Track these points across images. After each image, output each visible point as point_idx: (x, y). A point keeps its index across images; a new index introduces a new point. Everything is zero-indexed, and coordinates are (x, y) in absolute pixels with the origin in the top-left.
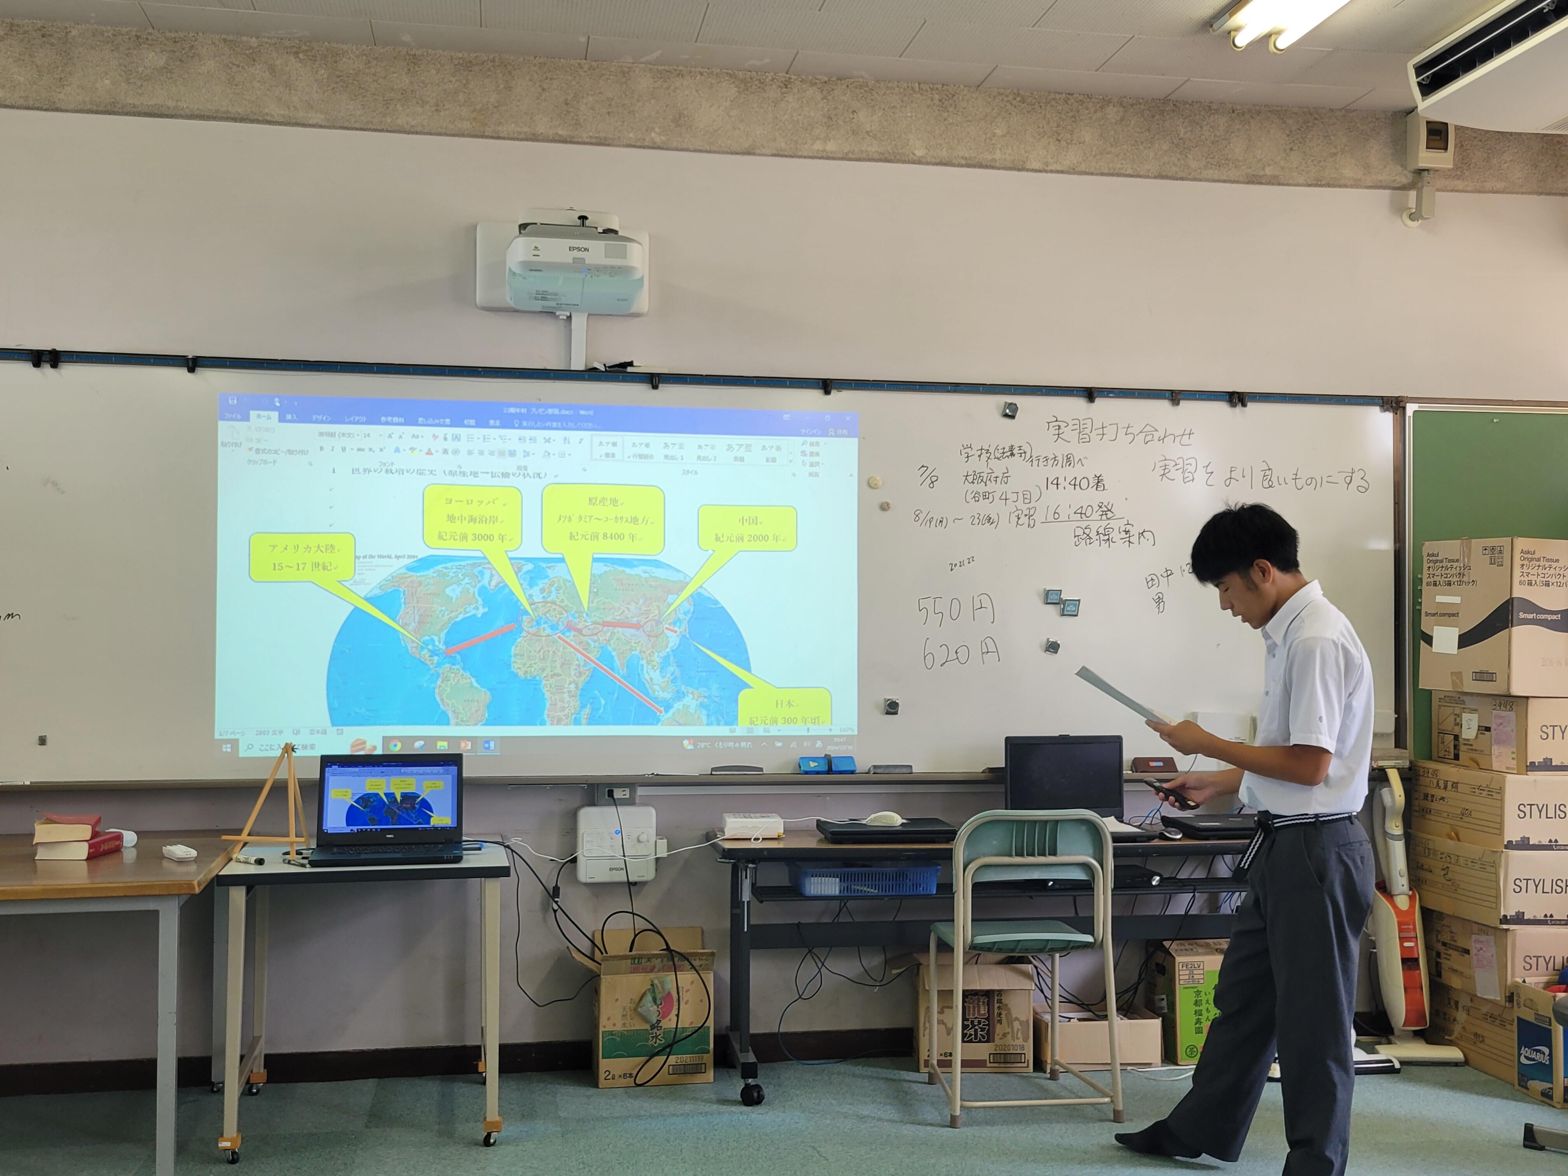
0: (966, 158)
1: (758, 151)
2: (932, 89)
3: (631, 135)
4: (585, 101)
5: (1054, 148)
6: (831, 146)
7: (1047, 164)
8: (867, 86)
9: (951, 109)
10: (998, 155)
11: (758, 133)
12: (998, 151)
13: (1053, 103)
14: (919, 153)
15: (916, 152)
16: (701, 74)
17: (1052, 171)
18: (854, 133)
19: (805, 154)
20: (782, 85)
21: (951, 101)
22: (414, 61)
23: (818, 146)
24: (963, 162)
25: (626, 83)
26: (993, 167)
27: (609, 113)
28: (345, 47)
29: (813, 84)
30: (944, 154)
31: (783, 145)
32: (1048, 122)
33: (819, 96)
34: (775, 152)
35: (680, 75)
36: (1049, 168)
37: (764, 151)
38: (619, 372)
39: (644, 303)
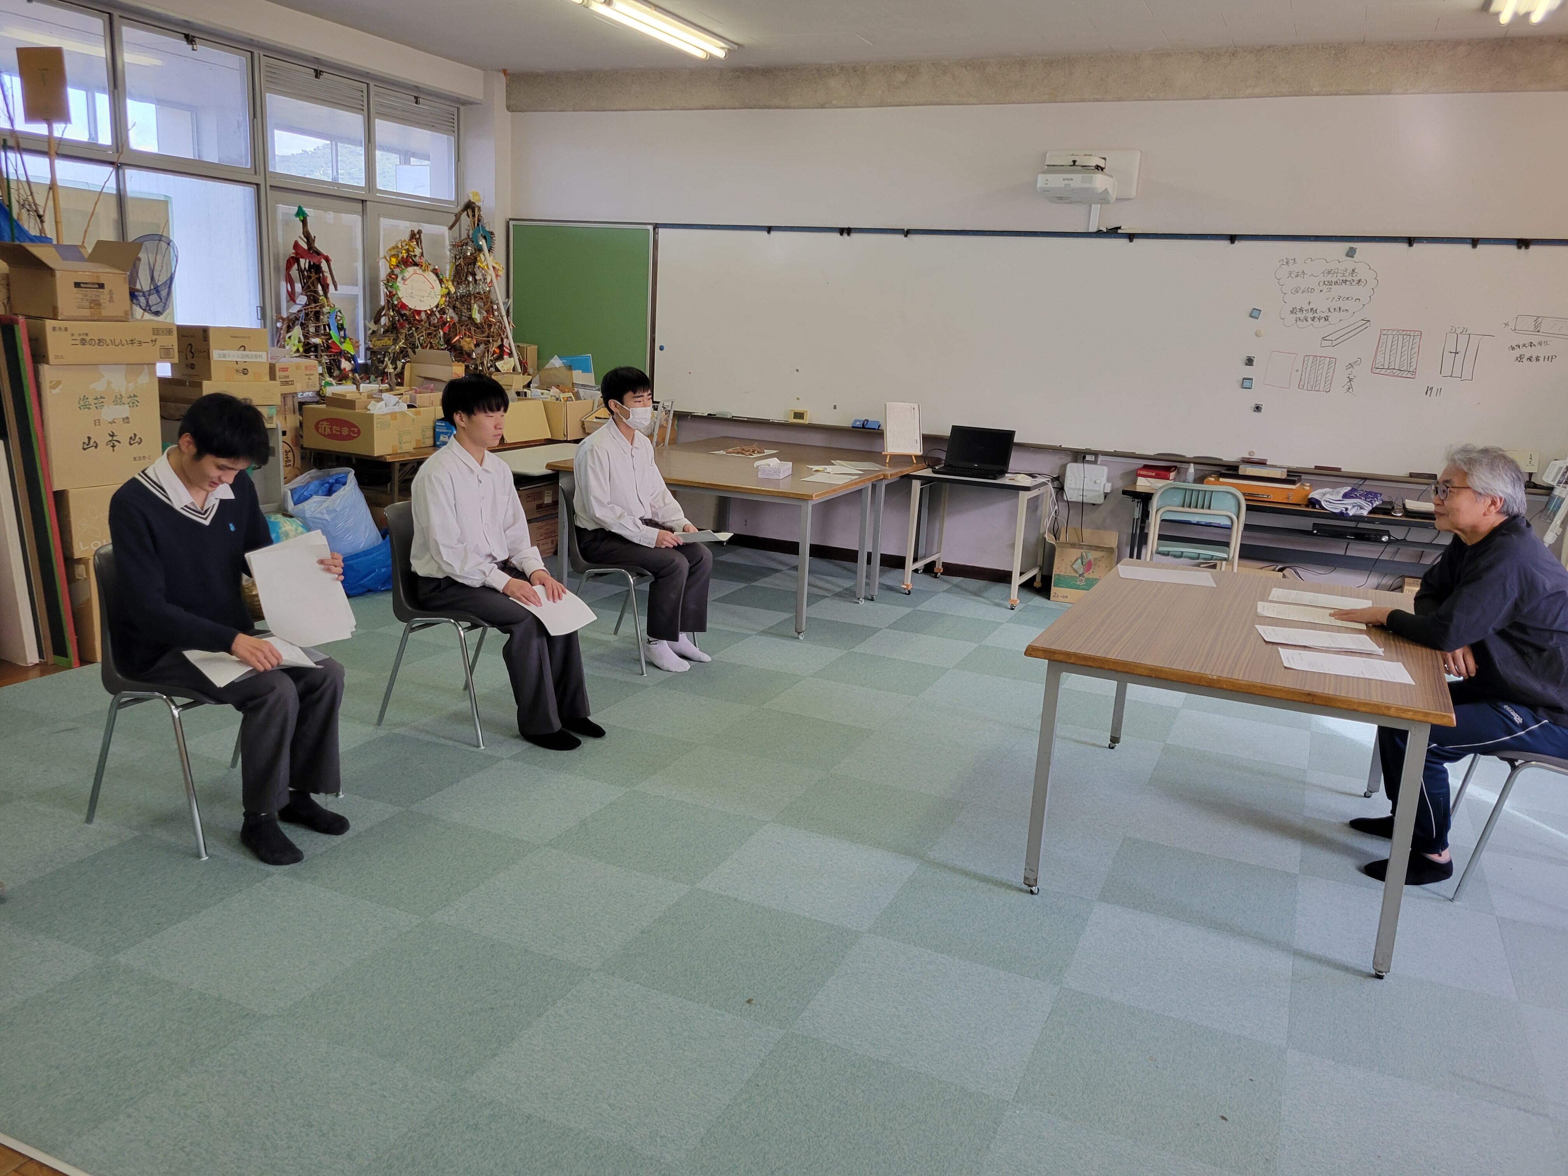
0: (1348, 90)
1: (1211, 97)
2: (1331, 48)
3: (1136, 94)
4: (1112, 77)
5: (1413, 78)
6: (1257, 90)
8: (1286, 51)
9: (1342, 60)
11: (1211, 86)
12: (1371, 84)
13: (1418, 48)
14: (1315, 90)
15: (1313, 89)
16: (1182, 54)
17: (1410, 93)
18: (1274, 81)
19: (1241, 96)
20: (1231, 56)
21: (1343, 55)
22: (1023, 64)
23: (1248, 91)
24: (1346, 92)
25: (1137, 64)
26: (1366, 94)
27: (1124, 83)
28: (989, 61)
29: (1251, 53)
30: (1332, 88)
31: (1226, 92)
32: (1412, 62)
33: (1254, 60)
34: (1222, 96)
35: (1170, 58)
36: (1408, 91)
37: (1214, 96)
38: (1113, 232)
39: (1133, 194)
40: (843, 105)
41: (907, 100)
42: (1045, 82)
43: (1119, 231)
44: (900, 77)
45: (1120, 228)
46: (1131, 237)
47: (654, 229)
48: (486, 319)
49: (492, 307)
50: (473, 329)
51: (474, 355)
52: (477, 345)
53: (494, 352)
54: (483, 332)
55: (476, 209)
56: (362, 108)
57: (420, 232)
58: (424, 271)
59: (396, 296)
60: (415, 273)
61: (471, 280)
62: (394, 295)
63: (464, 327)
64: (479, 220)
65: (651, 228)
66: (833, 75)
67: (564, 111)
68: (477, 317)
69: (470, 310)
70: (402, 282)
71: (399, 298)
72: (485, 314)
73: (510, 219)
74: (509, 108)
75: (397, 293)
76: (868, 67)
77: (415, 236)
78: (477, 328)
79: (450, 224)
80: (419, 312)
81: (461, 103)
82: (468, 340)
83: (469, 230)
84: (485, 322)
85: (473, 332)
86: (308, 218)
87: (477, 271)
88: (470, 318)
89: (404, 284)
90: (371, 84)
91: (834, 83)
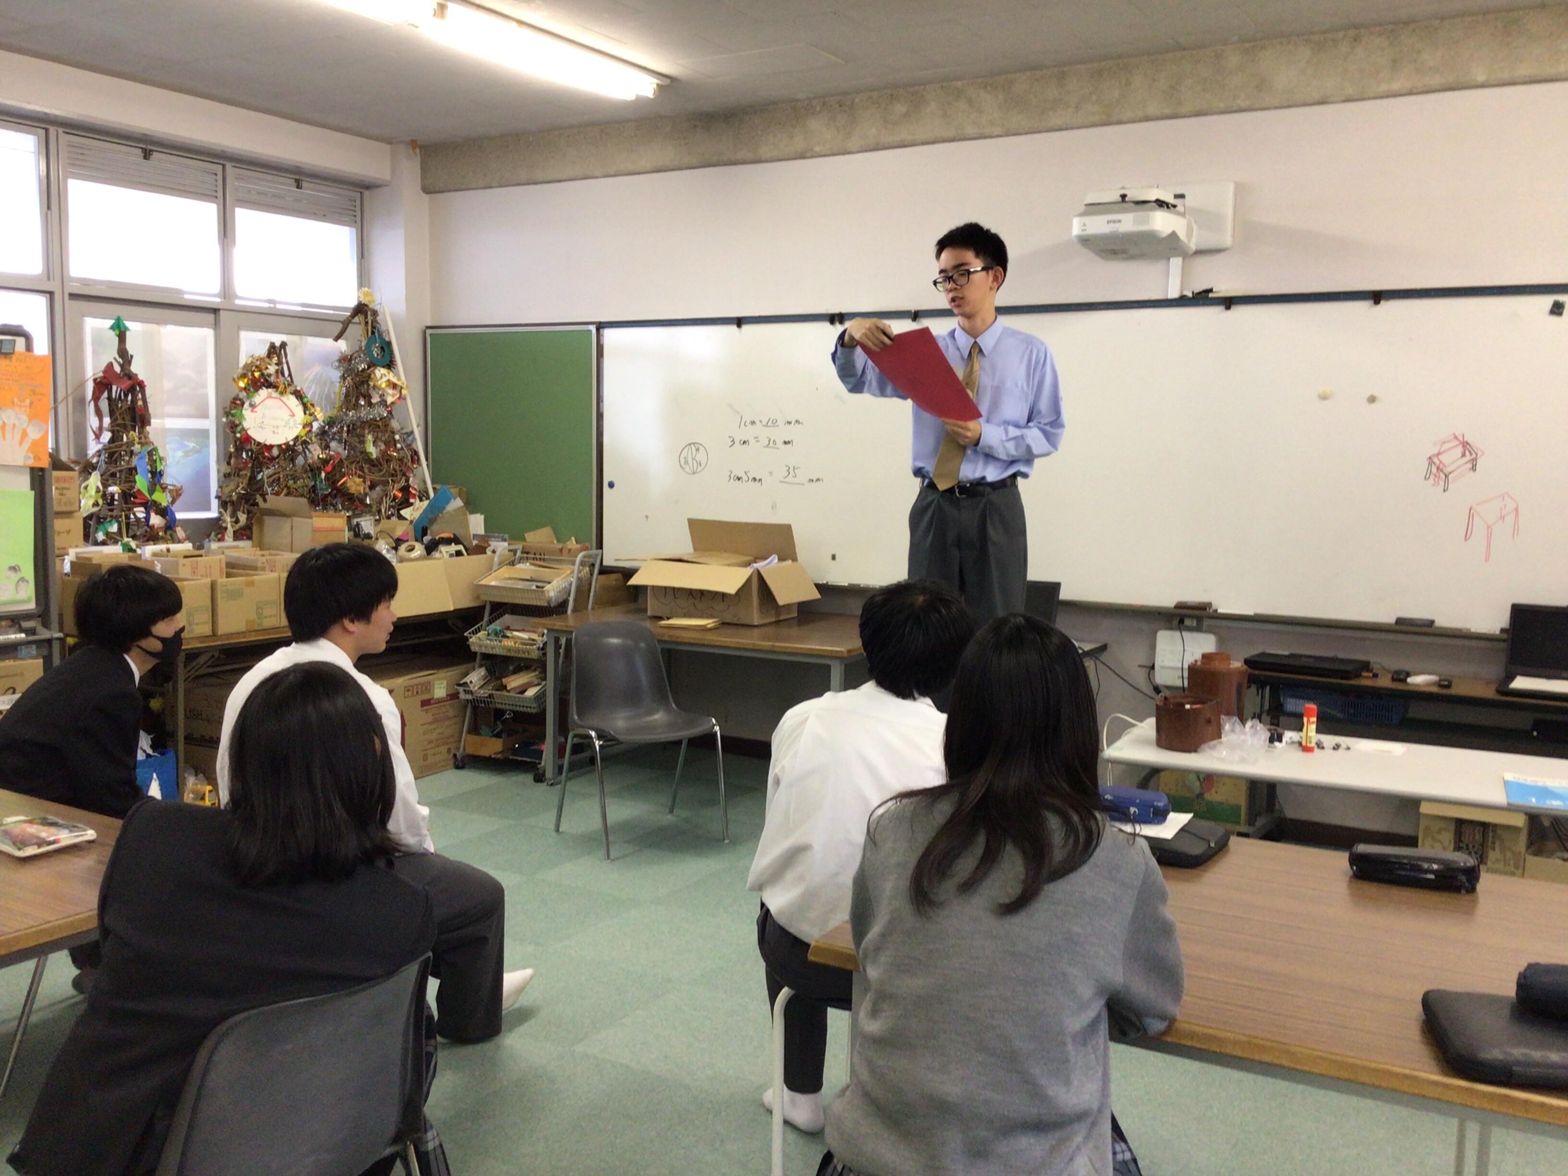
3: (1222, 104)
4: (1185, 83)
16: (1281, 43)
22: (1062, 76)
25: (1219, 63)
27: (1203, 90)
29: (1381, 34)
33: (1385, 44)
35: (1264, 46)
38: (1203, 298)
39: (1227, 240)
40: (828, 152)
41: (909, 137)
42: (1094, 97)
43: (1211, 295)
44: (900, 108)
45: (1211, 290)
46: (1229, 302)
47: (598, 330)
48: (384, 453)
49: (394, 439)
50: (366, 466)
51: (368, 502)
52: (372, 487)
53: (395, 498)
54: (381, 471)
55: (369, 313)
56: (215, 194)
57: (283, 345)
58: (282, 393)
59: (241, 427)
60: (269, 397)
61: (363, 403)
62: (237, 426)
63: (354, 465)
64: (373, 327)
65: (593, 328)
66: (813, 114)
67: (490, 187)
68: (372, 450)
69: (362, 442)
70: (250, 409)
71: (243, 429)
72: (383, 447)
73: (428, 327)
74: (426, 190)
75: (240, 424)
76: (857, 100)
77: (277, 351)
78: (374, 466)
79: (336, 334)
80: (271, 447)
81: (364, 187)
82: (358, 480)
83: (361, 341)
84: (383, 456)
85: (366, 470)
86: (128, 333)
87: (371, 391)
88: (364, 453)
89: (252, 411)
90: (229, 165)
91: (814, 124)
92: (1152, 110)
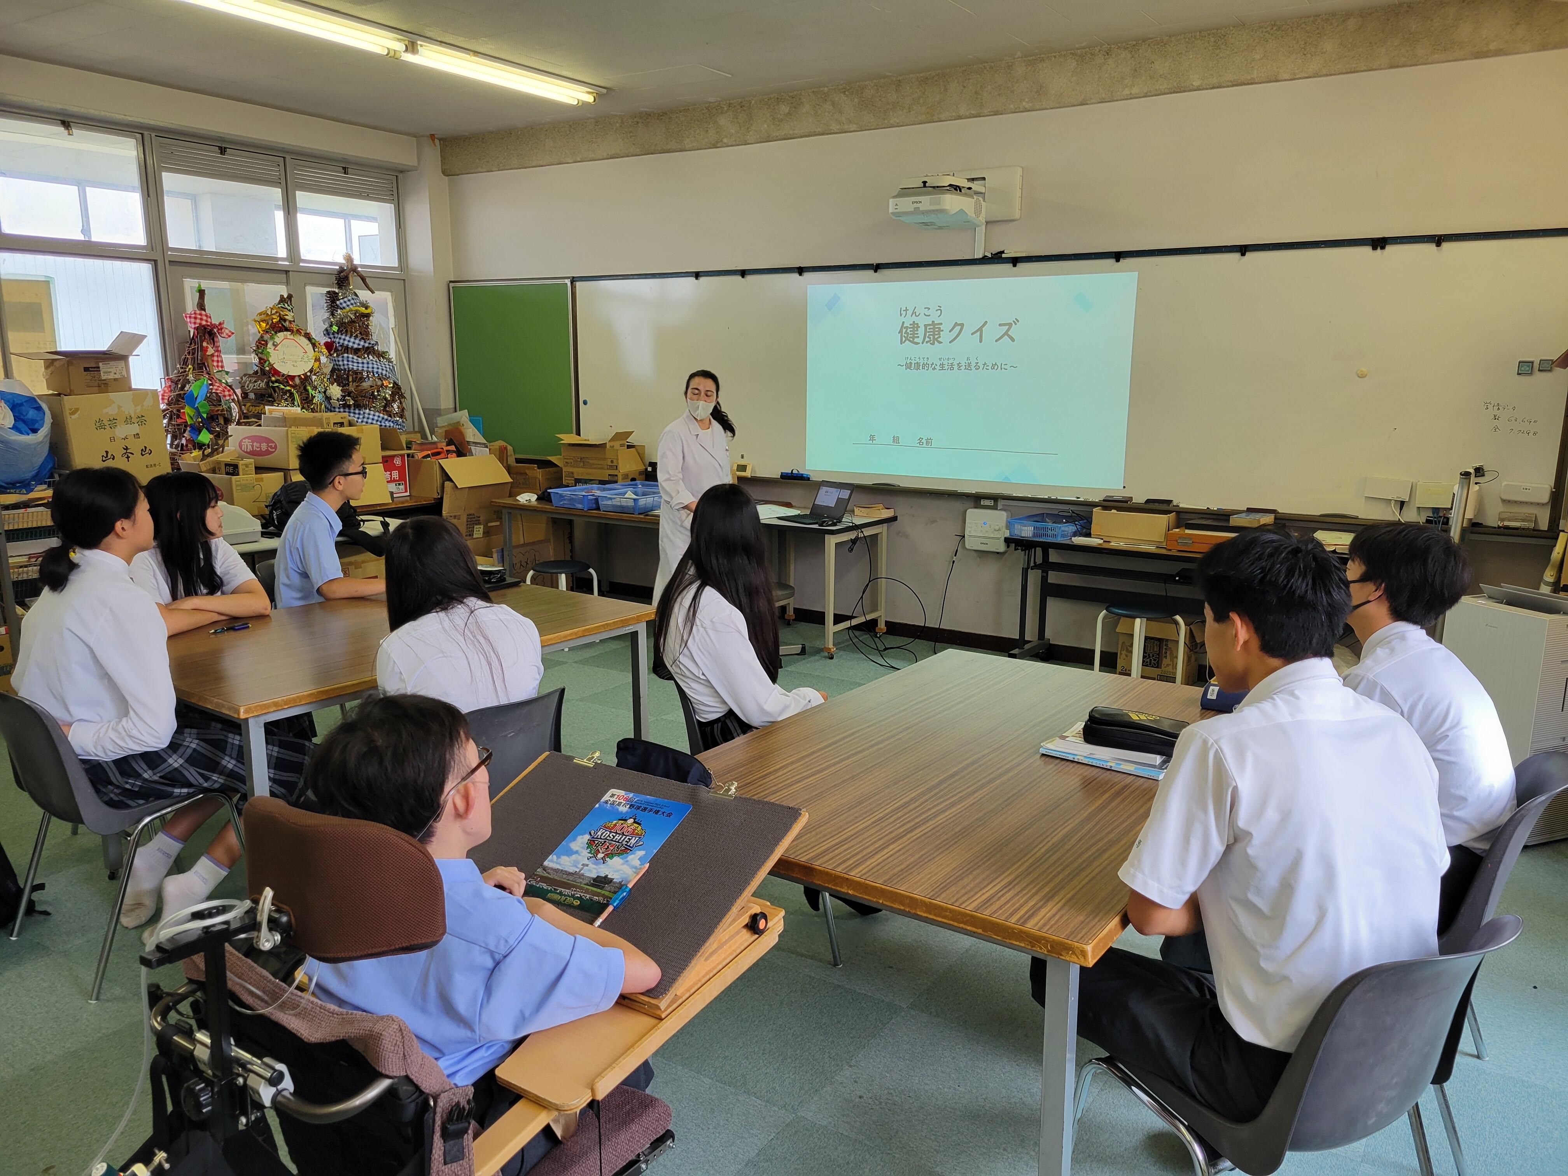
0: (1231, 81)
1: (1089, 102)
2: (1209, 35)
3: (1012, 106)
4: (986, 89)
5: (1300, 61)
6: (1135, 90)
7: (1295, 74)
8: (1162, 42)
9: (1223, 46)
10: (1255, 75)
11: (1088, 90)
12: (1255, 72)
13: (1303, 26)
14: (1196, 84)
15: (1194, 83)
16: (1055, 57)
17: (1300, 78)
18: (1151, 78)
19: (1119, 98)
20: (1105, 54)
21: (1223, 40)
22: (899, 83)
23: (1126, 92)
24: (1230, 84)
25: (1010, 73)
26: (1252, 84)
27: (999, 95)
28: (866, 83)
29: (1125, 49)
30: (1214, 81)
31: (1103, 95)
32: (1298, 42)
33: (1129, 56)
34: (1099, 101)
35: (1042, 60)
36: (1297, 77)
37: (1092, 101)
38: (997, 258)
39: (1017, 215)
40: (734, 143)
41: (791, 132)
42: (921, 101)
43: (1003, 255)
44: (784, 109)
45: (1003, 252)
46: (1015, 261)
47: (572, 283)
56: (279, 181)
58: (295, 336)
60: (286, 338)
65: (568, 282)
66: (721, 113)
70: (273, 347)
71: (270, 364)
73: (451, 282)
74: (444, 173)
76: (753, 102)
81: (399, 172)
89: (275, 349)
90: (288, 157)
91: (723, 121)
92: (962, 112)
